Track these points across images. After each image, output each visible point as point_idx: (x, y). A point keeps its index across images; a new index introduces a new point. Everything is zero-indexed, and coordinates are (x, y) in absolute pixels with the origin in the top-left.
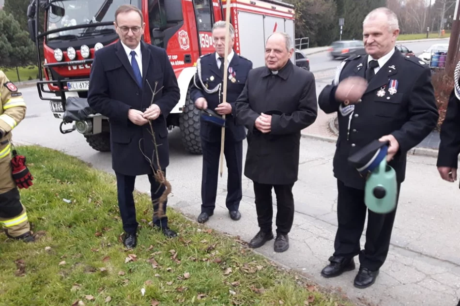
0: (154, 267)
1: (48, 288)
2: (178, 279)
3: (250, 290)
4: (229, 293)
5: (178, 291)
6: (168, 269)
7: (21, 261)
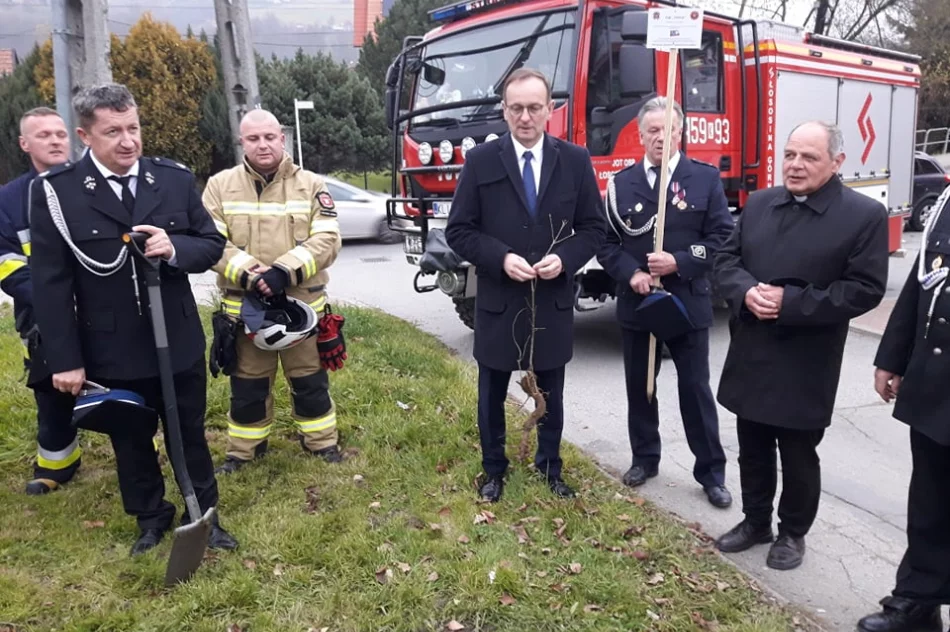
0: (521, 540)
1: (346, 540)
2: (558, 571)
3: (688, 619)
4: (644, 615)
5: (553, 590)
6: (544, 550)
7: (313, 489)
